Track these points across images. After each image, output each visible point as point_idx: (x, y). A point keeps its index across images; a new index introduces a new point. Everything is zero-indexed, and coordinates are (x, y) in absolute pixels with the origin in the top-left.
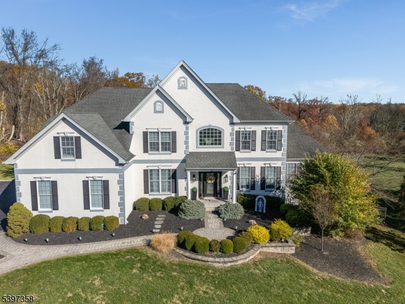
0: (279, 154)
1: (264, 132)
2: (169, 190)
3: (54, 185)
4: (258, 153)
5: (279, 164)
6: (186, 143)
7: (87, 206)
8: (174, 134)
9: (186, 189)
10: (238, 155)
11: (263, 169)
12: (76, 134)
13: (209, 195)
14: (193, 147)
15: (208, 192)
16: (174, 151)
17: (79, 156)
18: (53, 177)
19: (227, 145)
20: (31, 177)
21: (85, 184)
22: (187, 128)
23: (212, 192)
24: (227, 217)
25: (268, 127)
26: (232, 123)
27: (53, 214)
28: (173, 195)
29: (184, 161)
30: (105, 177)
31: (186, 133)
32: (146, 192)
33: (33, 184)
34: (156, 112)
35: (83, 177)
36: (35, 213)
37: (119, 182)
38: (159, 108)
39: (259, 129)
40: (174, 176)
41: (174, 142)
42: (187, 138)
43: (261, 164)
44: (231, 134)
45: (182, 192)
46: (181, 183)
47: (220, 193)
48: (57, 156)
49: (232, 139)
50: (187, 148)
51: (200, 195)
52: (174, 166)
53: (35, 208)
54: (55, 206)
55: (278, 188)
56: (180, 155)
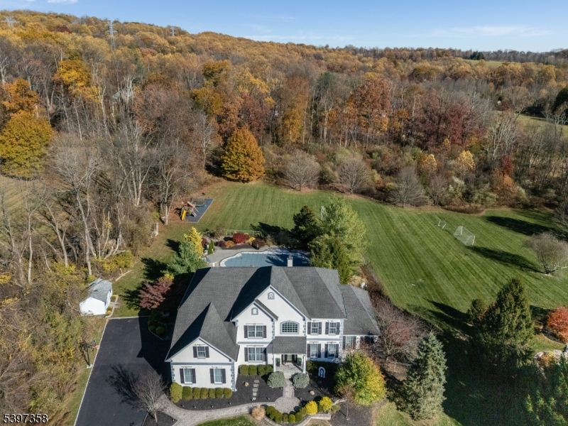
0: (337, 337)
1: (327, 324)
2: (262, 359)
3: (193, 371)
4: (323, 335)
5: (338, 342)
6: (273, 332)
7: (212, 381)
8: (265, 327)
9: (273, 359)
10: (308, 336)
11: (326, 345)
12: (206, 345)
13: (289, 361)
14: (278, 333)
15: (288, 360)
16: (265, 337)
17: (208, 356)
18: (193, 367)
19: (301, 332)
20: (180, 367)
21: (212, 371)
22: (274, 324)
23: (291, 360)
24: (297, 386)
25: (330, 321)
26: (304, 320)
27: (193, 386)
28: (264, 363)
29: (271, 343)
30: (223, 367)
31: (273, 327)
32: (246, 360)
33: (181, 370)
34: (252, 314)
35: (210, 367)
36: (183, 385)
37: (231, 370)
38: (255, 311)
39: (324, 321)
40: (265, 351)
41: (265, 331)
42: (274, 329)
43: (326, 342)
44: (304, 326)
45: (270, 362)
46: (270, 356)
47: (296, 361)
48: (195, 356)
49: (305, 329)
50: (274, 335)
51: (283, 361)
52: (265, 346)
53: (183, 382)
54: (194, 381)
55: (337, 357)
56: (269, 339)
